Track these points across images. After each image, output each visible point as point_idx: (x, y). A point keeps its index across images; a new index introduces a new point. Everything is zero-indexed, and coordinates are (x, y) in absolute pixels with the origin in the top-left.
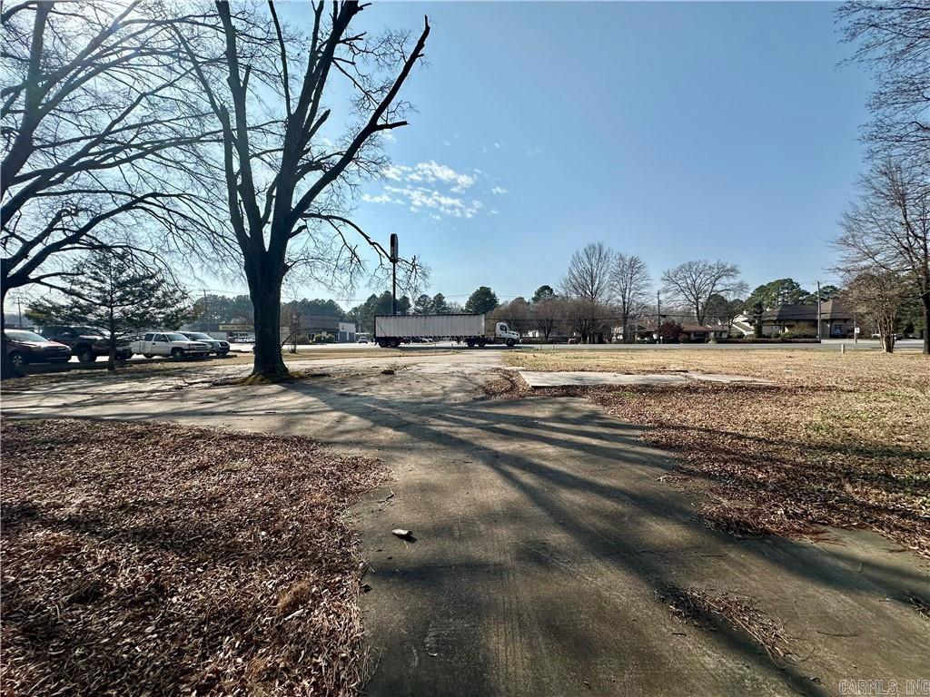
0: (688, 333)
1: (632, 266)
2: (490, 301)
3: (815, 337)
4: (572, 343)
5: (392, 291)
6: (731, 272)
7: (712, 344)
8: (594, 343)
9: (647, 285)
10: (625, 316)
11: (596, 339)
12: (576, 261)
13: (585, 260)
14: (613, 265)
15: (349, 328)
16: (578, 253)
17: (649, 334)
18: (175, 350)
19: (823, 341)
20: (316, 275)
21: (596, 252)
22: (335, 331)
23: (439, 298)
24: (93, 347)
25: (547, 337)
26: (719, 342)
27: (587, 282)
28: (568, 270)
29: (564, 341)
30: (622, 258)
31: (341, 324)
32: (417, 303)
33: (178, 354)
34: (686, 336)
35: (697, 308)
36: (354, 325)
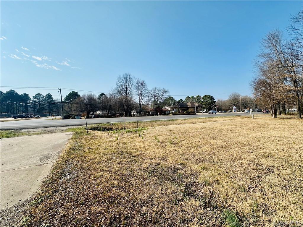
1: (142, 84)
3: (195, 112)
10: (140, 105)
12: (119, 79)
13: (124, 79)
14: (135, 83)
16: (120, 77)
17: (149, 112)
19: (197, 114)
21: (127, 78)
27: (124, 90)
28: (116, 84)
30: (138, 81)
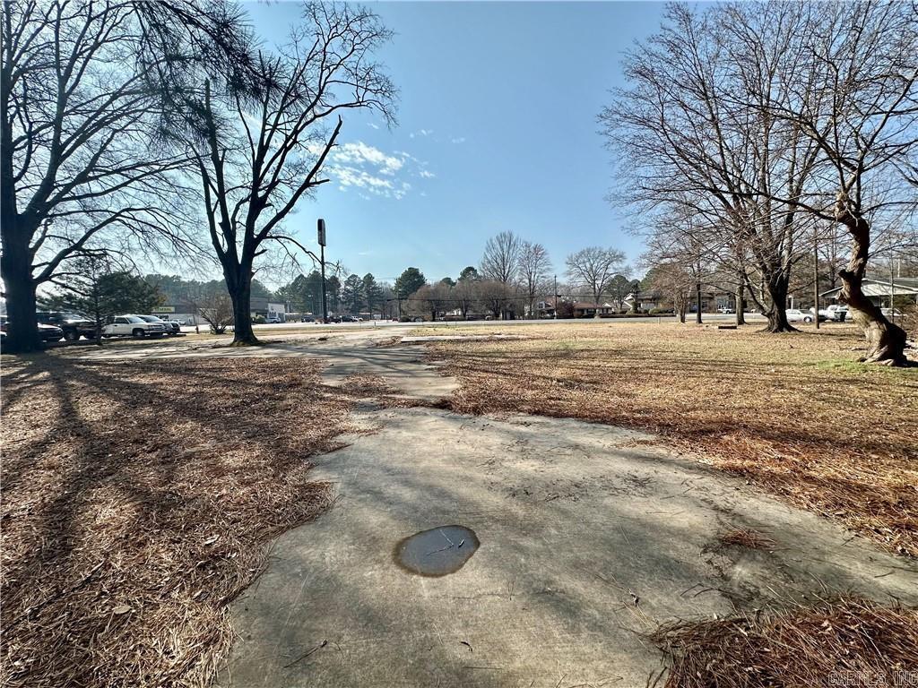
0: (582, 310)
1: (536, 253)
2: (419, 281)
3: (672, 313)
4: (488, 319)
5: (320, 271)
6: (620, 257)
7: (597, 319)
8: (506, 319)
9: (548, 269)
10: (531, 295)
11: (508, 316)
12: (490, 247)
13: (498, 246)
14: (520, 252)
15: (279, 309)
16: (491, 240)
17: (551, 311)
18: (135, 330)
20: (270, 276)
21: (507, 240)
22: (265, 313)
23: (369, 278)
24: (78, 328)
25: (464, 315)
26: (602, 317)
27: (499, 266)
28: (483, 255)
29: (483, 318)
30: (528, 246)
31: (270, 305)
32: (347, 283)
33: (139, 334)
34: (580, 313)
35: (594, 288)
36: (283, 306)
